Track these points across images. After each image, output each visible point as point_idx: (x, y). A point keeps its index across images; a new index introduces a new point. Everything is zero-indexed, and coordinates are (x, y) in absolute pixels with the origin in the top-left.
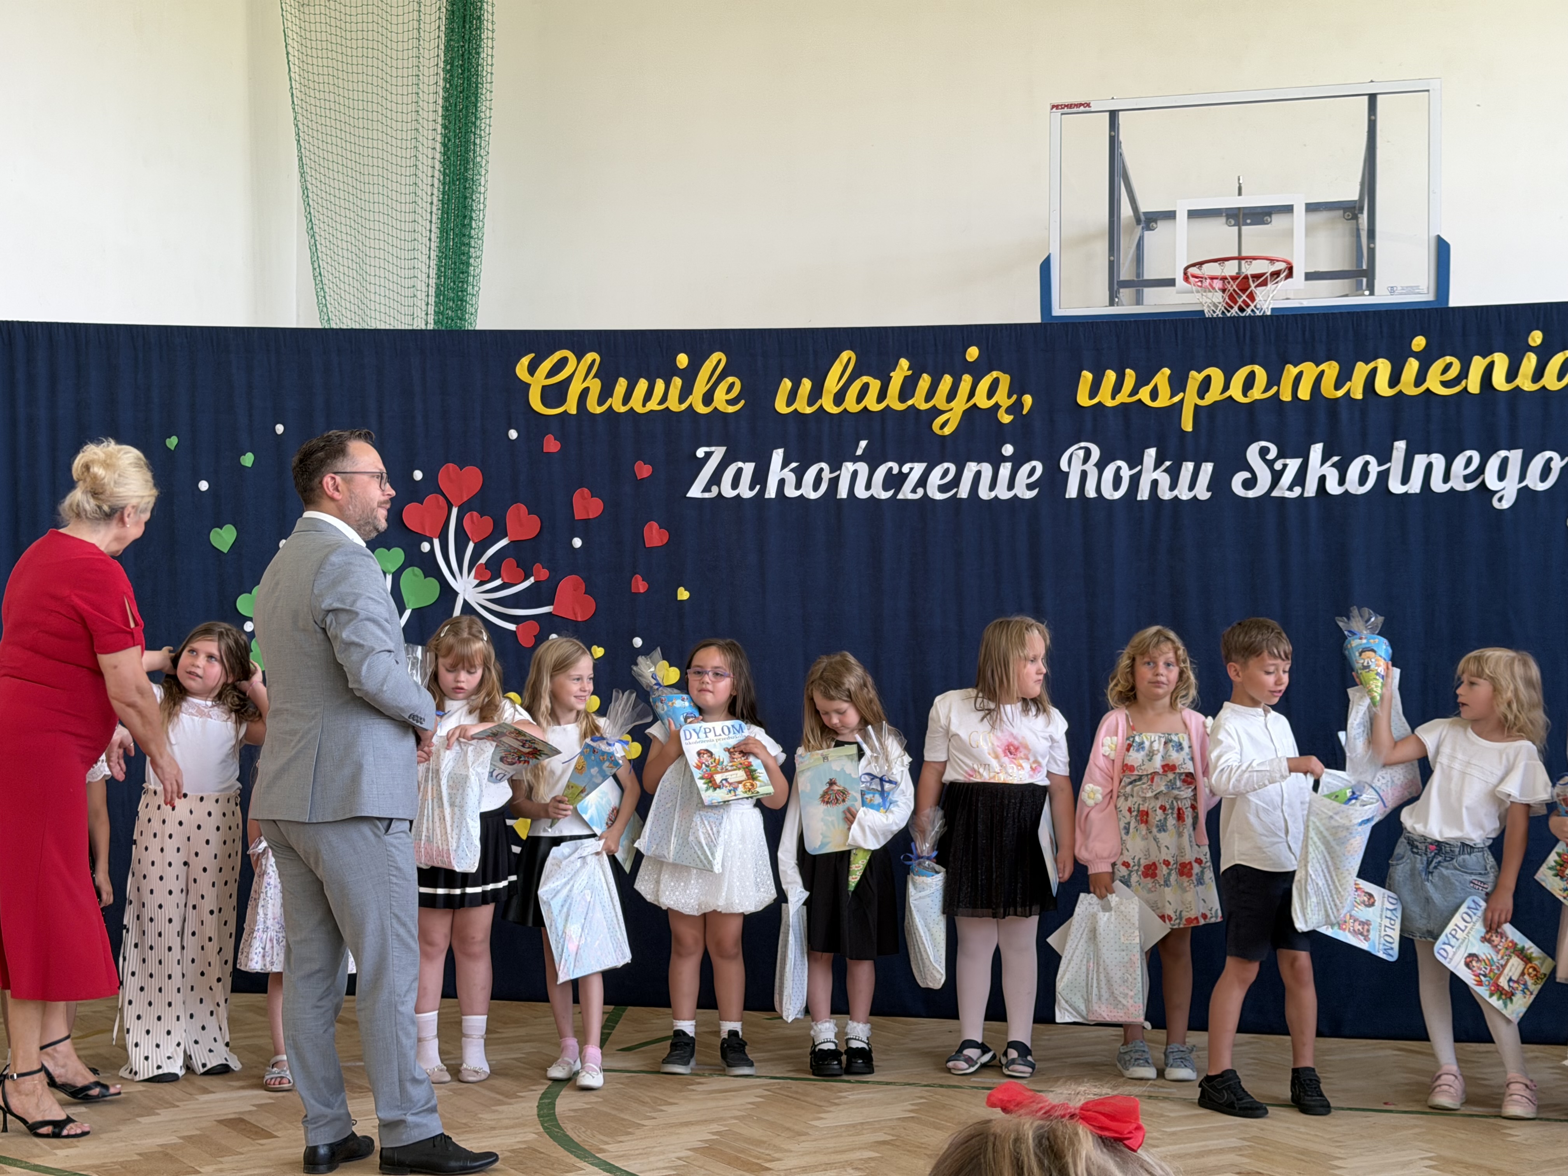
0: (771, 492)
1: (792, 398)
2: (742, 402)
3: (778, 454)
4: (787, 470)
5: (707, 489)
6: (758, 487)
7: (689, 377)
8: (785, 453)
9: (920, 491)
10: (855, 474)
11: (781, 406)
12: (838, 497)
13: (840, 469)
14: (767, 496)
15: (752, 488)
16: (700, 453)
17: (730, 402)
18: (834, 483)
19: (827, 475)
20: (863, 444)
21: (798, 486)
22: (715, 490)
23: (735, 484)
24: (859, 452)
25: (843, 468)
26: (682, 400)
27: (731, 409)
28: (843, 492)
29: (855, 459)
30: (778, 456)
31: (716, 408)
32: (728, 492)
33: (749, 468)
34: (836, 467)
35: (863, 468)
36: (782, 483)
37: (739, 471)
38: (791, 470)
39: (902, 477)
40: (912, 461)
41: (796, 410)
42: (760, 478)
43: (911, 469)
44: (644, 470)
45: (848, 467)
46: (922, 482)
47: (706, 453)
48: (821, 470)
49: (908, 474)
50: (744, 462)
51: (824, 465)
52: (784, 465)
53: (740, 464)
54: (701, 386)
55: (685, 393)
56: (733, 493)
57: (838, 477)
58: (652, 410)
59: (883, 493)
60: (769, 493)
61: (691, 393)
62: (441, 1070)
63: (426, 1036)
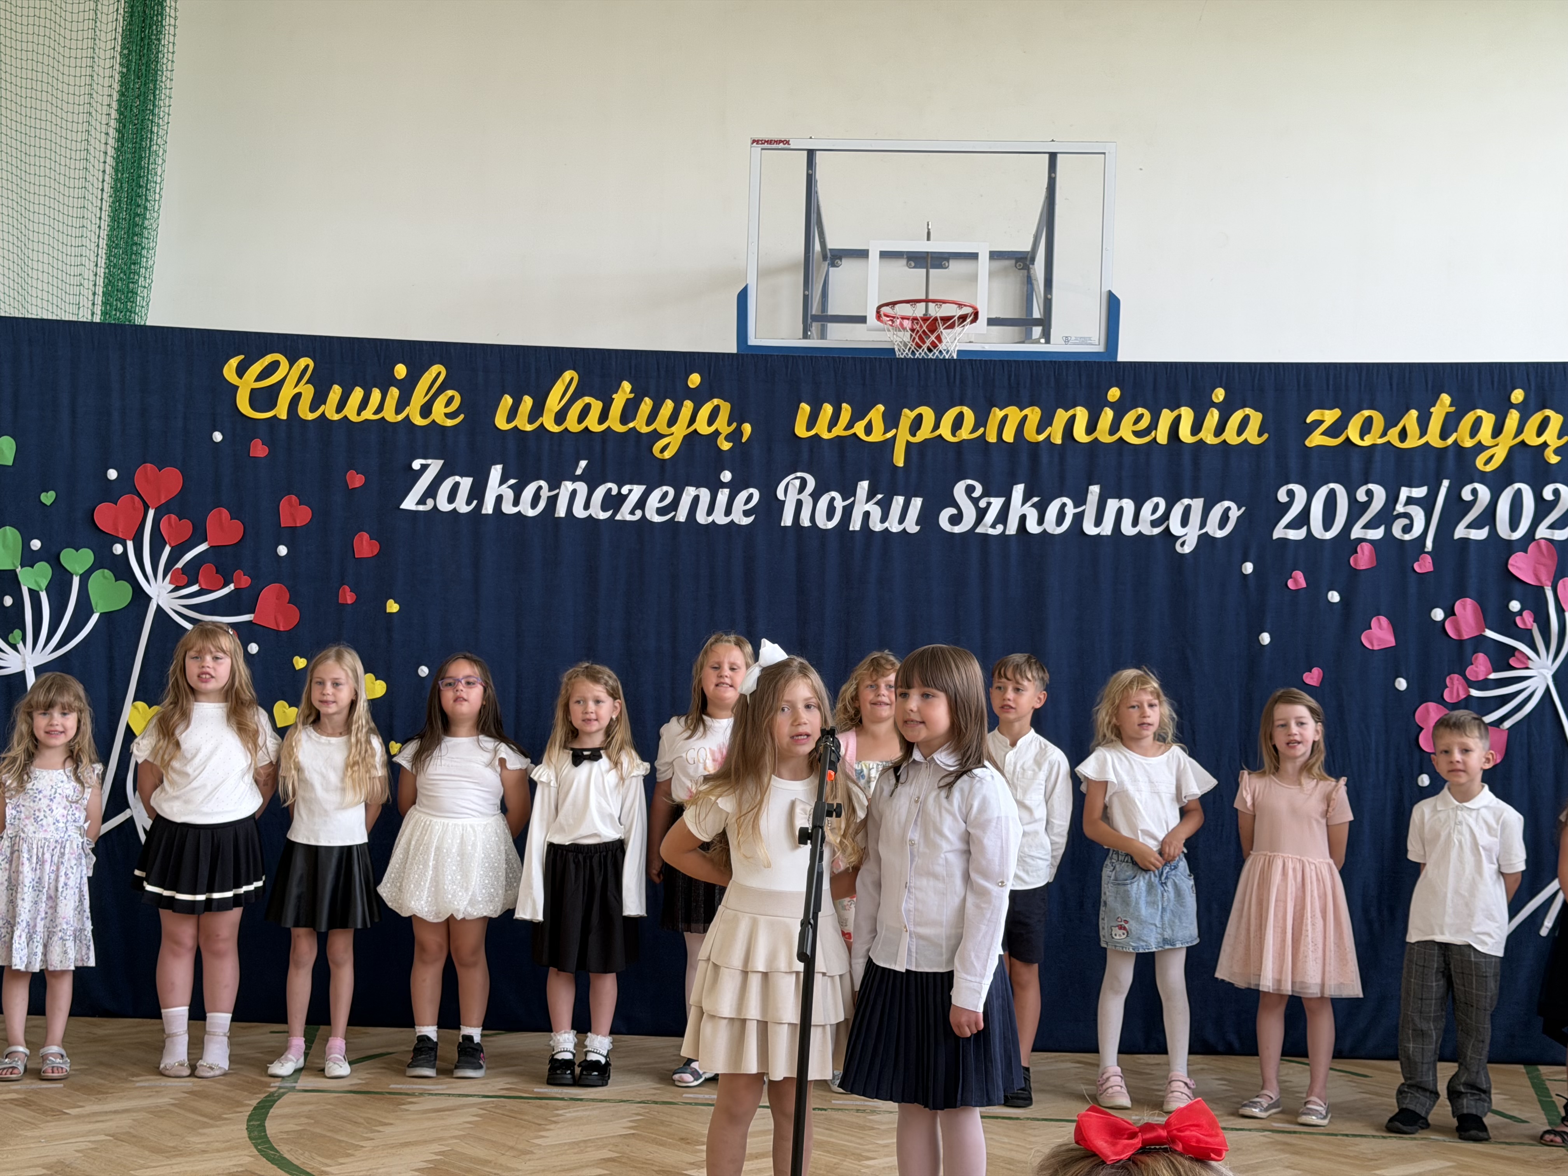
0: (488, 508)
1: (512, 415)
2: (462, 417)
3: (496, 470)
4: (504, 486)
5: (422, 501)
6: (475, 502)
7: (407, 388)
8: (503, 469)
9: (639, 513)
10: (574, 493)
11: (501, 422)
12: (556, 516)
13: (559, 487)
14: (484, 512)
15: (468, 503)
16: (416, 465)
17: (448, 416)
18: (553, 501)
19: (545, 493)
20: (583, 464)
21: (516, 503)
22: (430, 503)
23: (452, 498)
24: (579, 472)
25: (562, 487)
26: (398, 411)
27: (449, 423)
28: (561, 511)
29: (575, 479)
30: (496, 472)
31: (434, 421)
32: (444, 506)
33: (466, 483)
34: (554, 485)
35: (582, 488)
36: (499, 499)
37: (456, 486)
38: (510, 487)
39: (621, 499)
40: (631, 483)
41: (516, 427)
42: (477, 493)
43: (630, 491)
44: (356, 480)
45: (567, 487)
46: (641, 504)
47: (422, 465)
48: (540, 488)
49: (626, 496)
50: (462, 476)
51: (543, 483)
52: (503, 481)
53: (458, 478)
54: (419, 397)
55: (402, 404)
56: (450, 507)
57: (557, 495)
58: (366, 420)
59: (602, 513)
60: (486, 509)
61: (408, 404)
62: (182, 1065)
63: (175, 1031)
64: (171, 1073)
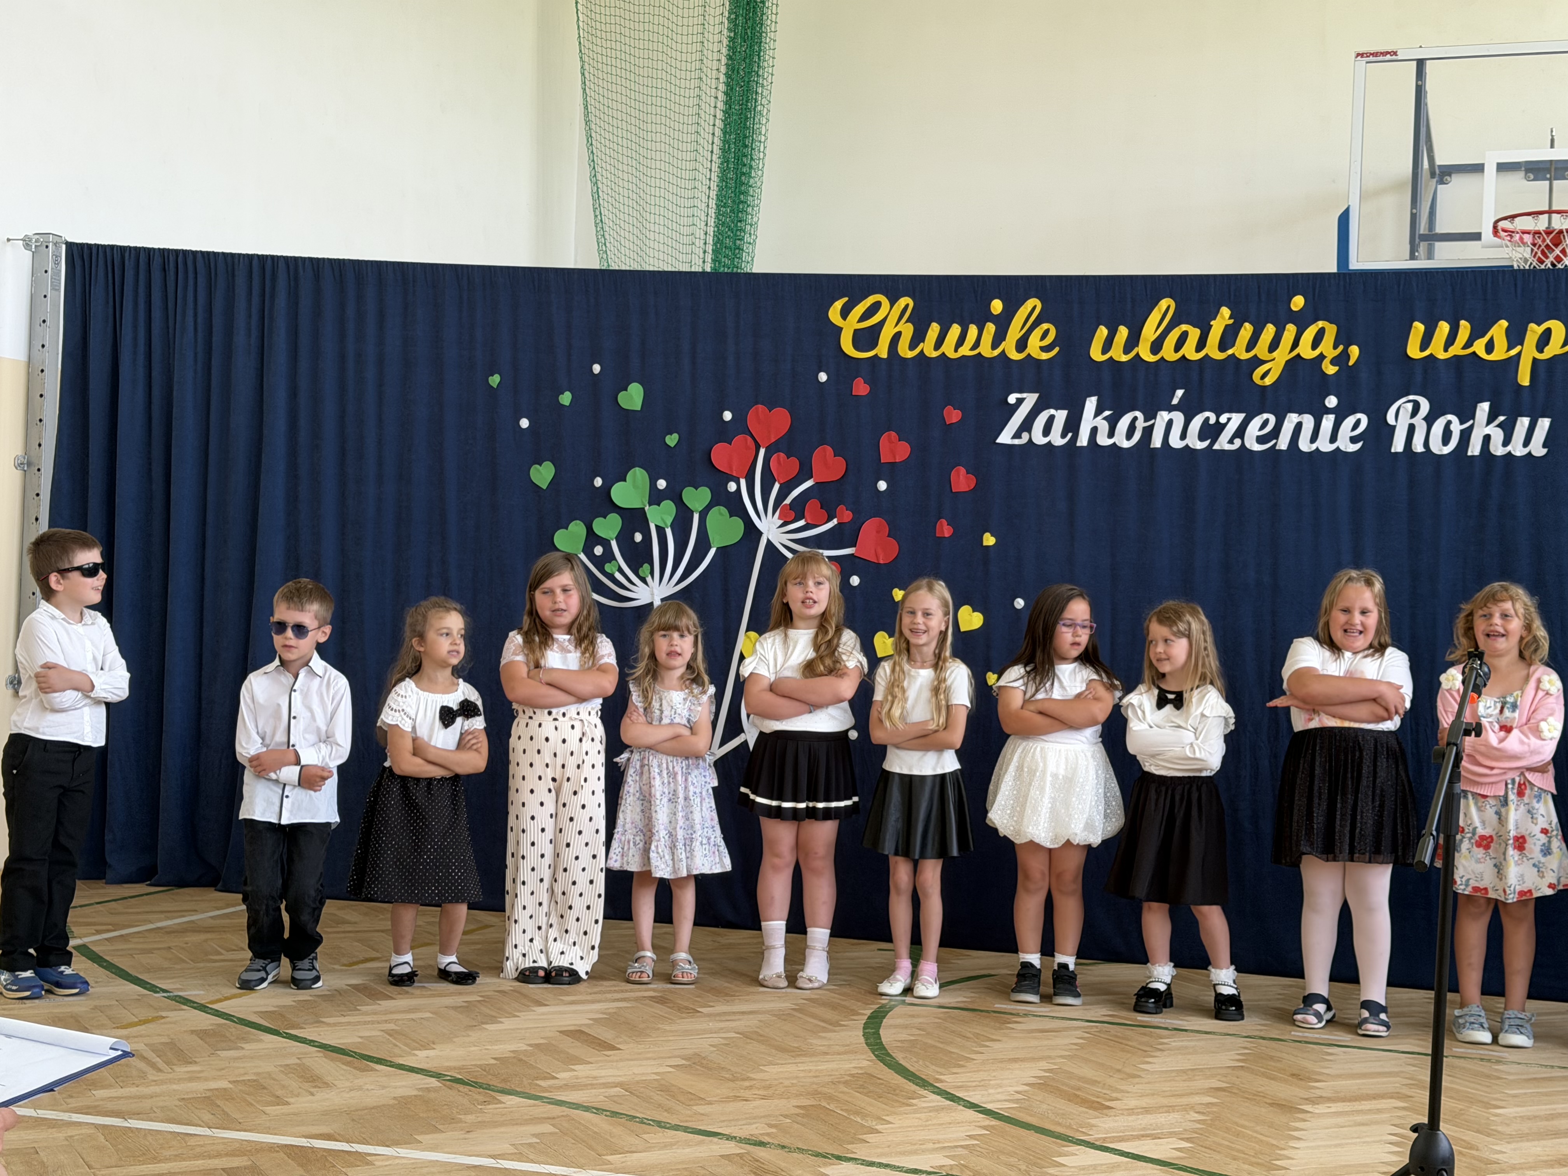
0: (1083, 440)
1: (1107, 345)
2: (1057, 349)
3: (1091, 402)
4: (1099, 418)
5: (1017, 435)
6: (1070, 435)
7: (1003, 323)
8: (1098, 401)
9: (1238, 442)
10: (1170, 423)
11: (1096, 354)
12: (1152, 446)
13: (1155, 417)
14: (1078, 444)
15: (1063, 436)
16: (1012, 399)
17: (1044, 349)
18: (1148, 432)
19: (1141, 424)
20: (1180, 393)
21: (1111, 434)
22: (1025, 437)
23: (1047, 431)
24: (1175, 401)
25: (1158, 417)
26: (994, 346)
27: (1045, 356)
28: (1157, 442)
29: (1171, 409)
30: (1091, 404)
31: (1029, 355)
32: (1039, 439)
33: (1061, 416)
34: (1150, 415)
35: (1178, 418)
36: (1094, 431)
37: (1052, 418)
38: (1105, 419)
39: (1220, 428)
40: (1231, 411)
41: (1111, 358)
42: (1072, 426)
43: (1229, 419)
44: (953, 416)
45: (1163, 416)
46: (1240, 432)
47: (1018, 399)
48: (1135, 419)
49: (1225, 425)
50: (1057, 409)
51: (1138, 414)
52: (1098, 413)
53: (1052, 411)
54: (1014, 332)
55: (999, 338)
56: (1044, 441)
57: (1153, 426)
58: (963, 356)
59: (1199, 443)
60: (1081, 441)
61: (1004, 339)
62: (779, 977)
63: (773, 944)
64: (770, 985)
